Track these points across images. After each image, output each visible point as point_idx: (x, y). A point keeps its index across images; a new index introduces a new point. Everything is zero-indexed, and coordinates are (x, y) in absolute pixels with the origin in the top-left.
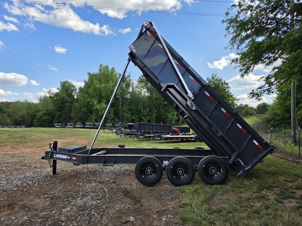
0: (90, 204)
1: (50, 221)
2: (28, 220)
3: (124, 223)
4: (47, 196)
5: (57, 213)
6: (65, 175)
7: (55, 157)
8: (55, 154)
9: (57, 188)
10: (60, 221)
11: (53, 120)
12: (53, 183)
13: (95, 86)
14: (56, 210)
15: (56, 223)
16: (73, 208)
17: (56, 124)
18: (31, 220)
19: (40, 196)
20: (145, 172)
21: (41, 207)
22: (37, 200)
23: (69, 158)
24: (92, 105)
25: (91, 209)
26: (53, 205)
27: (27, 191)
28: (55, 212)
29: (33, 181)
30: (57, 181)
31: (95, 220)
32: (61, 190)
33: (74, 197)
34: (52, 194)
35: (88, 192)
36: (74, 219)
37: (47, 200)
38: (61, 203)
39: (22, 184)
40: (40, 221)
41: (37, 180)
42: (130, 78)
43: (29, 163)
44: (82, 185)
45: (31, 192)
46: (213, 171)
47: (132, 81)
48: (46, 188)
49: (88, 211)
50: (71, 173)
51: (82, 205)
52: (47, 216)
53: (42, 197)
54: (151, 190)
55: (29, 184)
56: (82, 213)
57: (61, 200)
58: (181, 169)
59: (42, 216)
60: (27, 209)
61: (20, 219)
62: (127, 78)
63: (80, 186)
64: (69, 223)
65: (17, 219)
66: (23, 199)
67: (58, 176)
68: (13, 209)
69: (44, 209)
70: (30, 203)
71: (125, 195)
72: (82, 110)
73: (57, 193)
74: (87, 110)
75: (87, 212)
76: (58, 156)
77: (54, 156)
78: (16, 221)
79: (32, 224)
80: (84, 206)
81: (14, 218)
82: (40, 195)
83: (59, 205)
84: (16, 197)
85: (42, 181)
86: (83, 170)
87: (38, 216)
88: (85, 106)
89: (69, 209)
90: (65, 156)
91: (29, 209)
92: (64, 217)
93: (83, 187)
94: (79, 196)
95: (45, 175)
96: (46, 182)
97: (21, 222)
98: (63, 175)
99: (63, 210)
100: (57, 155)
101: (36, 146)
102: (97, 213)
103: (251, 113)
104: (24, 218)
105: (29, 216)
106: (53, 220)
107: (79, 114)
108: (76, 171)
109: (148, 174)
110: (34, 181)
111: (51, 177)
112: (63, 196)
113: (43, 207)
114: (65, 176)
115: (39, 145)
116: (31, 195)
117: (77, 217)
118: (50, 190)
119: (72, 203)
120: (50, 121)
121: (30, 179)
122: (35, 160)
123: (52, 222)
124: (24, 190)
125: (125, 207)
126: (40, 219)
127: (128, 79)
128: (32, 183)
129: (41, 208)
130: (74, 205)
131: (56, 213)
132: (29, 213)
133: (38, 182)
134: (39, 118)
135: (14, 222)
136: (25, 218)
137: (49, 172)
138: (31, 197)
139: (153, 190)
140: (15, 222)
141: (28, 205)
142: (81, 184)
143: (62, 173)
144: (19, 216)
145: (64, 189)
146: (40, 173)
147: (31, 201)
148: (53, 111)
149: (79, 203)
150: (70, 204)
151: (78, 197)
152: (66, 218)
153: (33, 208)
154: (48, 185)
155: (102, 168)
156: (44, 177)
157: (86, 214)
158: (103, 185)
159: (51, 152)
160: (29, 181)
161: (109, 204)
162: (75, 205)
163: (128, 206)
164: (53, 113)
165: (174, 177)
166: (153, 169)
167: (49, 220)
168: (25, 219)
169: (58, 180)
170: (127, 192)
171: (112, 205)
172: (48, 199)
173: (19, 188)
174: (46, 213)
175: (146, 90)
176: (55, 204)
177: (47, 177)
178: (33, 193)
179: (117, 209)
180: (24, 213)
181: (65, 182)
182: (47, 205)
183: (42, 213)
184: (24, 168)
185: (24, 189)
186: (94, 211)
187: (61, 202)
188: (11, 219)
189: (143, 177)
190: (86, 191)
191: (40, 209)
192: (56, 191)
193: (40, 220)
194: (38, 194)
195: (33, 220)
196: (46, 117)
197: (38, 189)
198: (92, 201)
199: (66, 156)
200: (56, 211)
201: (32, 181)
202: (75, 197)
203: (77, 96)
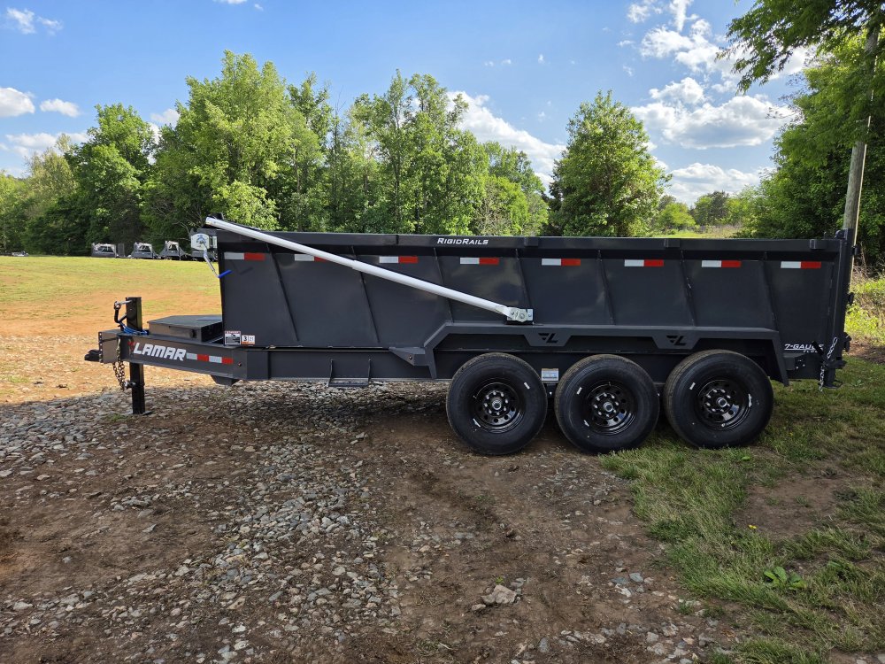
0: (315, 529)
1: (181, 615)
2: (87, 611)
3: (480, 612)
4: (134, 500)
5: (198, 572)
6: (178, 414)
7: (139, 352)
8: (138, 344)
9: (165, 467)
10: (223, 614)
11: (84, 232)
12: (143, 446)
13: (213, 125)
14: (188, 561)
15: (208, 622)
16: (255, 553)
17: (97, 247)
18: (99, 616)
19: (109, 500)
20: (481, 408)
21: (124, 548)
22: (102, 521)
23: (194, 357)
24: (208, 188)
25: (330, 553)
26: (170, 538)
27: (50, 480)
28: (183, 570)
29: (67, 438)
30: (157, 438)
31: (363, 605)
32: (181, 475)
33: (244, 503)
34: (152, 491)
35: (286, 481)
36: (278, 604)
37: (142, 518)
38: (200, 531)
39: (26, 451)
40: (140, 618)
41: (79, 436)
42: (327, 101)
43: (37, 372)
44: (253, 453)
45: (70, 482)
46: (723, 403)
47: (333, 113)
48: (124, 467)
49: (319, 561)
50: (196, 406)
51: (286, 536)
52: (159, 590)
53: (118, 506)
54: (512, 469)
55: (52, 454)
56: (296, 572)
57: (196, 517)
58: (609, 397)
59: (139, 591)
60: (67, 559)
61: (48, 609)
62: (317, 102)
63: (247, 456)
64: (262, 623)
65: (35, 609)
66: (43, 515)
67: (154, 419)
68: (9, 561)
69: (137, 558)
70: (74, 533)
71: (427, 490)
72: (176, 203)
73: (170, 486)
74: (192, 202)
75: (318, 566)
76: (149, 349)
77: (136, 351)
78: (34, 622)
79: (108, 631)
80: (295, 539)
81: (22, 605)
82: (107, 495)
83: (193, 539)
84: (12, 505)
85: (100, 441)
86: (235, 396)
87: (124, 592)
88: (186, 191)
89: (239, 555)
90: (179, 350)
91: (79, 562)
92: (234, 594)
93: (262, 462)
94: (258, 497)
95: (107, 417)
96: (118, 444)
97: (54, 624)
98: (170, 417)
99: (219, 560)
100: (147, 345)
101: (45, 314)
102: (357, 569)
103: (679, 222)
104: (66, 605)
105: (87, 594)
106: (190, 609)
107: (167, 216)
108: (213, 400)
109: (494, 414)
110: (69, 439)
111: (130, 423)
112: (197, 498)
113: (131, 550)
114: (179, 419)
115: (54, 308)
116: (72, 495)
117: (286, 593)
118: (140, 473)
119: (245, 529)
120: (73, 235)
121: (54, 432)
122: (53, 359)
123: (189, 619)
124: (39, 478)
125: (448, 540)
126: (135, 608)
127: (319, 106)
128: (65, 446)
129: (124, 553)
130: (252, 536)
131: (191, 573)
132: (81, 578)
133: (87, 444)
134: (37, 226)
135: (27, 626)
136: (71, 603)
137: (117, 405)
138: (74, 507)
139: (518, 468)
140: (32, 627)
141: (70, 543)
142: (250, 449)
143: (165, 408)
144: (42, 596)
145: (191, 472)
146: (83, 407)
147: (78, 521)
148: (83, 203)
149: (269, 530)
150: (237, 532)
151: (258, 503)
152: (242, 599)
153: (92, 556)
154: (125, 452)
155: (299, 390)
156: (104, 425)
157: (315, 576)
158: (329, 452)
159: (121, 337)
160: (52, 438)
161: (382, 527)
162: (258, 535)
163: (459, 535)
164: (80, 211)
165: (586, 424)
166: (512, 398)
167: (176, 611)
168: (70, 608)
169: (160, 435)
170: (428, 478)
171: (396, 533)
172: (141, 514)
173: (18, 469)
174: (154, 577)
175: (375, 143)
176: (175, 533)
177: (116, 423)
178: (75, 486)
179: (423, 550)
180: (60, 579)
181: (188, 444)
182: (146, 538)
183: (138, 578)
184: (21, 389)
185: (39, 474)
186: (340, 560)
187: (198, 523)
188: (11, 608)
189: (476, 423)
190: (275, 474)
191: (121, 558)
192: (165, 479)
193: (136, 614)
194: (100, 494)
195: (105, 613)
196: (60, 222)
197: (92, 473)
198: (316, 516)
199: (184, 351)
200: (188, 566)
201: (63, 439)
202: (244, 501)
203: (155, 156)
